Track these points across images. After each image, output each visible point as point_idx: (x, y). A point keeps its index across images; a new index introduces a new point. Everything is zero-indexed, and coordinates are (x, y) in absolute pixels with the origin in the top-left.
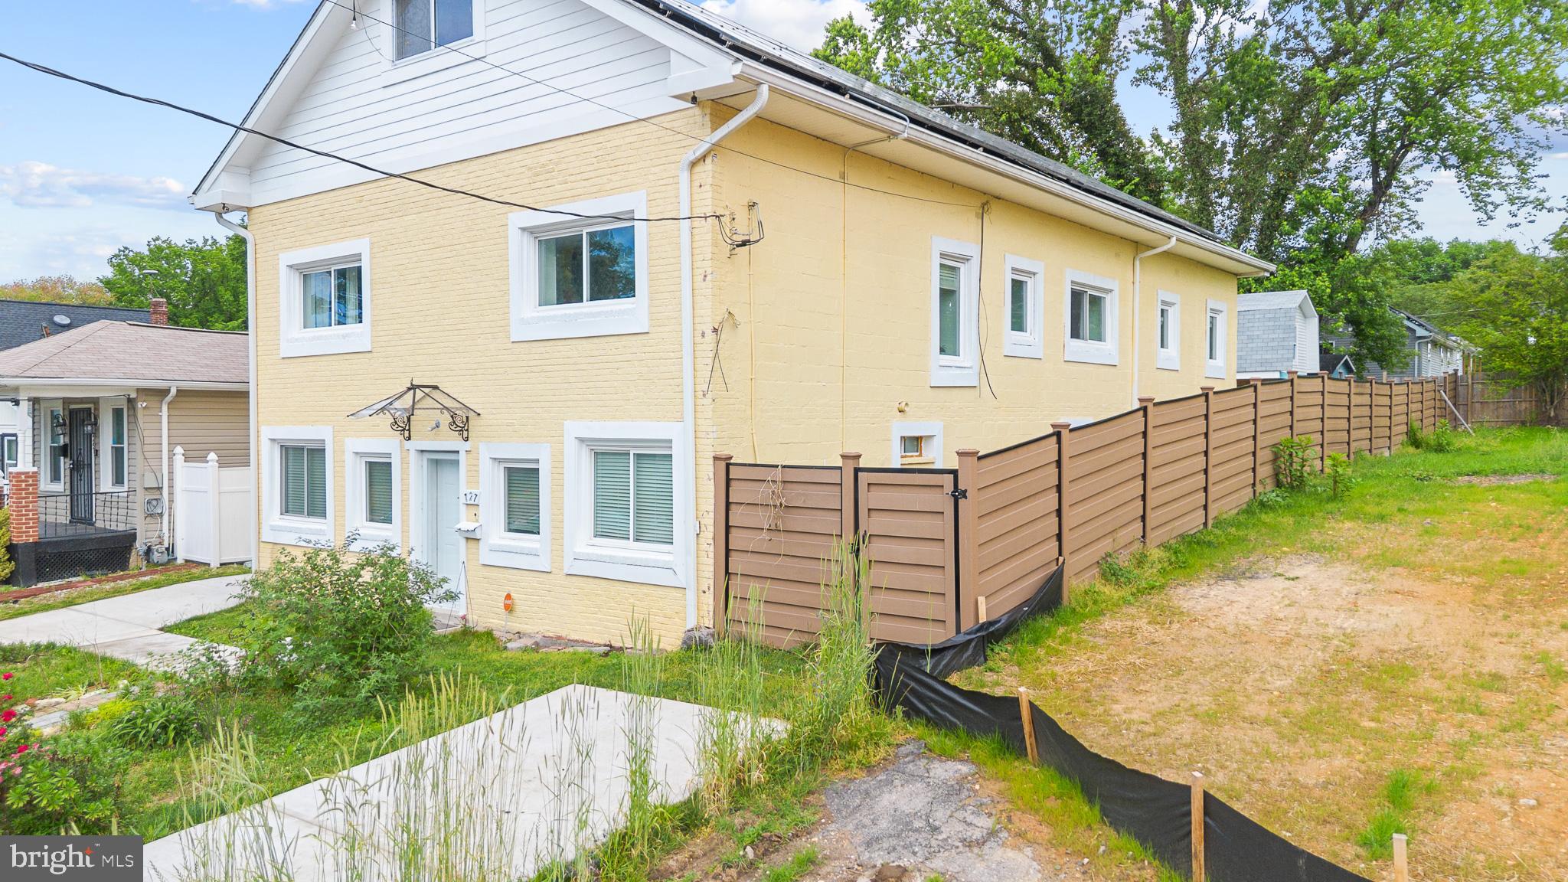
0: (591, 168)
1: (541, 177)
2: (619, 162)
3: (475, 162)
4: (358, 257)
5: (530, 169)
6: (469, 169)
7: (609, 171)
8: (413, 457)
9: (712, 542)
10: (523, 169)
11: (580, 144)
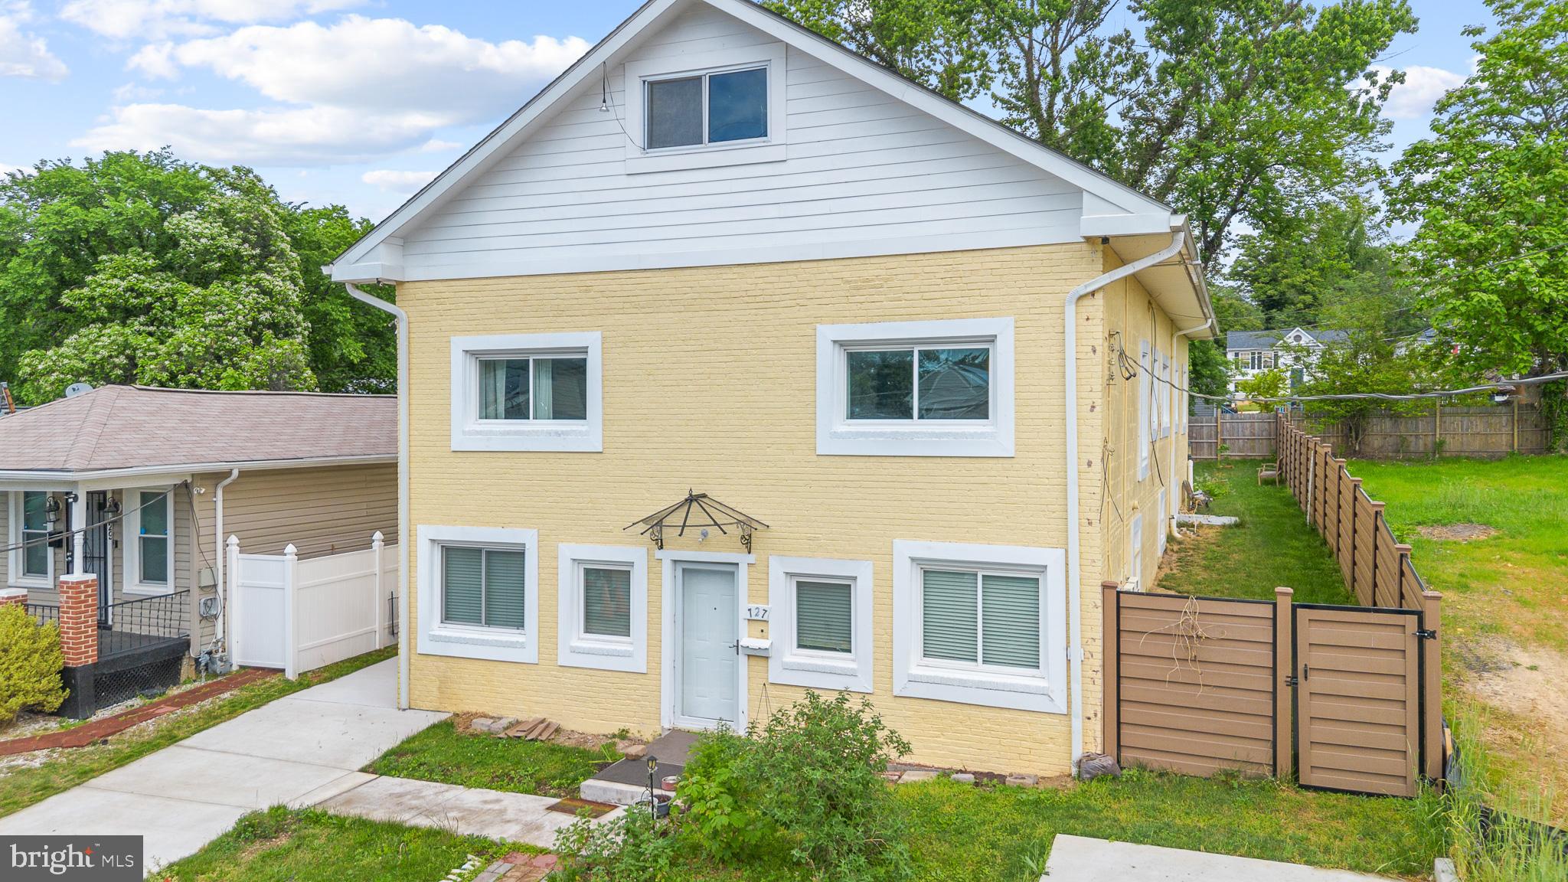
0: (936, 288)
1: (861, 292)
2: (974, 286)
3: (766, 268)
4: (584, 350)
5: (849, 282)
6: (759, 274)
7: (958, 293)
8: (667, 568)
9: (1100, 669)
10: (839, 282)
11: (919, 263)
